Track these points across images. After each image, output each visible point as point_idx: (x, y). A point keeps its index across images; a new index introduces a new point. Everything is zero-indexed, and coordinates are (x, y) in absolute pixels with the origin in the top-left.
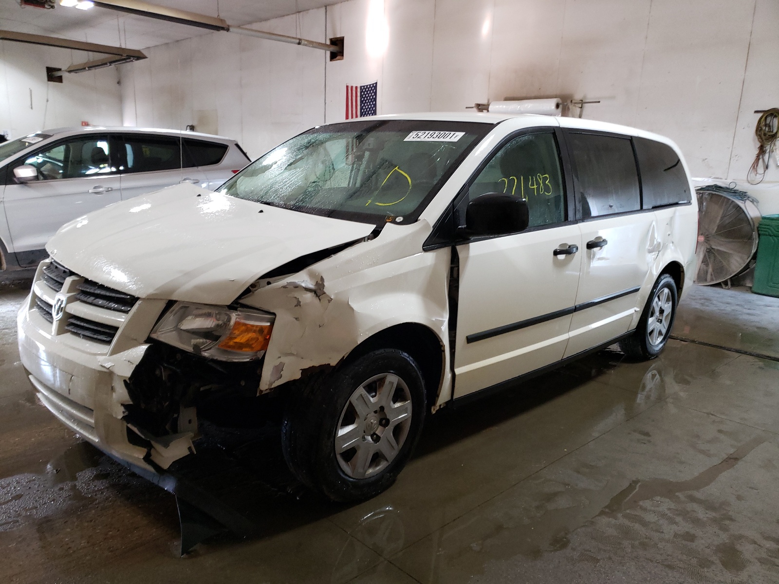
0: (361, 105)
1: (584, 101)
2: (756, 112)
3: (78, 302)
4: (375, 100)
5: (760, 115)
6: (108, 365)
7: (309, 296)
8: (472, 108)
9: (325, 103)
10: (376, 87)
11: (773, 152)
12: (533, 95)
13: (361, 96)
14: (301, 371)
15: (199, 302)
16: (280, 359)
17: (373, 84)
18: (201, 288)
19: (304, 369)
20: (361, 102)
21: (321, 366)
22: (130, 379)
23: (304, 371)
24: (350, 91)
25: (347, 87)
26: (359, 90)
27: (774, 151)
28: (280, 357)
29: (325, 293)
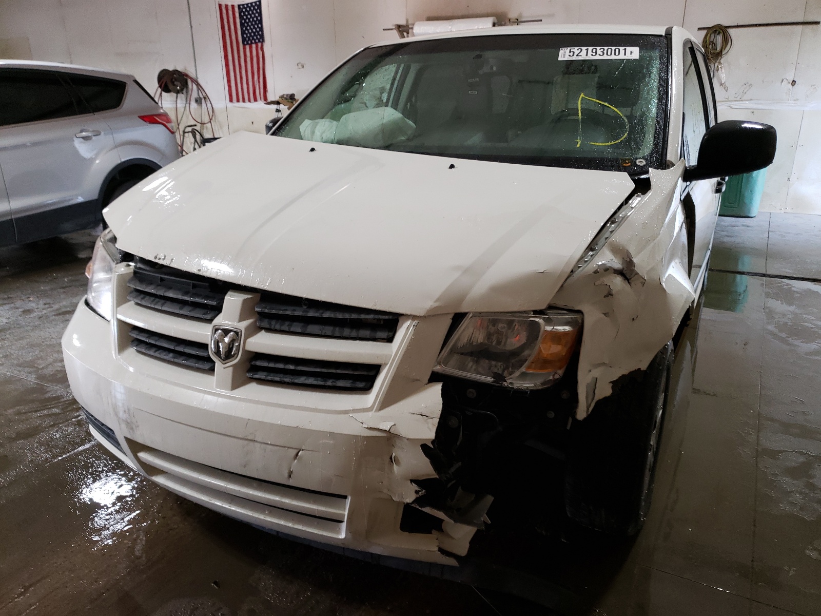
0: (242, 29)
1: (519, 20)
2: (700, 29)
3: (263, 332)
4: (261, 22)
5: (705, 32)
6: (386, 426)
7: (618, 281)
8: (392, 29)
9: (191, 27)
10: (260, 6)
11: (717, 70)
12: (460, 14)
13: (241, 17)
14: (611, 384)
15: (502, 310)
16: (591, 373)
17: (255, 2)
18: (499, 290)
19: (614, 381)
20: (242, 25)
21: (631, 373)
22: (433, 442)
23: (614, 384)
24: (224, 11)
25: (220, 6)
26: (237, 9)
27: (720, 69)
28: (590, 371)
29: (637, 274)
